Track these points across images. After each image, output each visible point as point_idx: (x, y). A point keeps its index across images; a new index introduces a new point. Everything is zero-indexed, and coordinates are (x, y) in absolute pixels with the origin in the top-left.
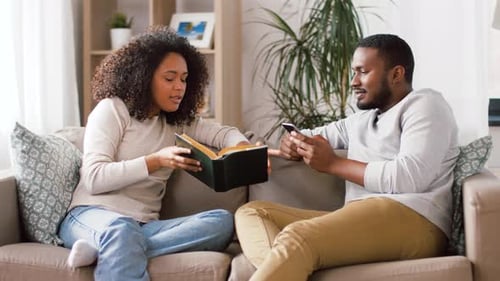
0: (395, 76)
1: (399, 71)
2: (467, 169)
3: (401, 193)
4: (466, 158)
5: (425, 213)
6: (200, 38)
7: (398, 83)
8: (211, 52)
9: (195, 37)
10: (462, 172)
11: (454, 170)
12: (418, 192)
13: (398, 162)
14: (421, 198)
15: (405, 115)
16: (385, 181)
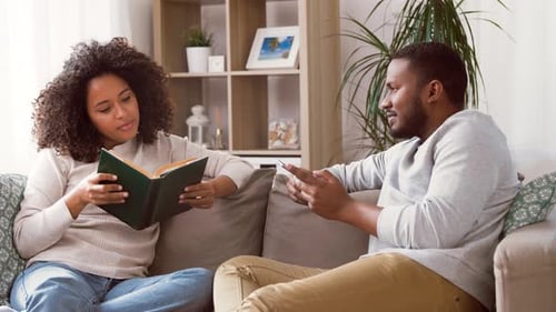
0: (432, 94)
1: (436, 87)
2: (520, 216)
3: (421, 248)
4: (522, 201)
5: (450, 275)
6: (286, 56)
7: (433, 103)
8: (296, 72)
9: (281, 54)
10: (513, 220)
11: (506, 217)
12: (442, 247)
13: (418, 207)
14: (447, 255)
15: (439, 146)
16: (401, 232)
